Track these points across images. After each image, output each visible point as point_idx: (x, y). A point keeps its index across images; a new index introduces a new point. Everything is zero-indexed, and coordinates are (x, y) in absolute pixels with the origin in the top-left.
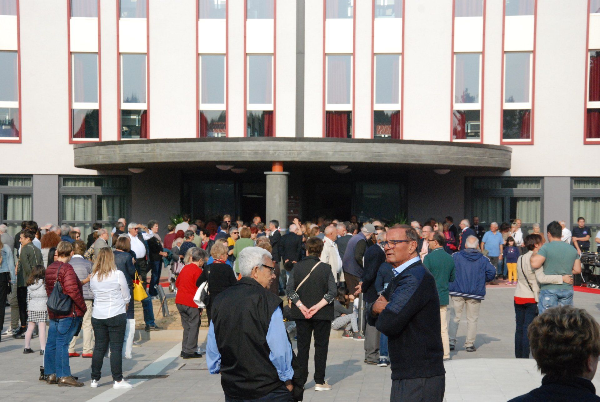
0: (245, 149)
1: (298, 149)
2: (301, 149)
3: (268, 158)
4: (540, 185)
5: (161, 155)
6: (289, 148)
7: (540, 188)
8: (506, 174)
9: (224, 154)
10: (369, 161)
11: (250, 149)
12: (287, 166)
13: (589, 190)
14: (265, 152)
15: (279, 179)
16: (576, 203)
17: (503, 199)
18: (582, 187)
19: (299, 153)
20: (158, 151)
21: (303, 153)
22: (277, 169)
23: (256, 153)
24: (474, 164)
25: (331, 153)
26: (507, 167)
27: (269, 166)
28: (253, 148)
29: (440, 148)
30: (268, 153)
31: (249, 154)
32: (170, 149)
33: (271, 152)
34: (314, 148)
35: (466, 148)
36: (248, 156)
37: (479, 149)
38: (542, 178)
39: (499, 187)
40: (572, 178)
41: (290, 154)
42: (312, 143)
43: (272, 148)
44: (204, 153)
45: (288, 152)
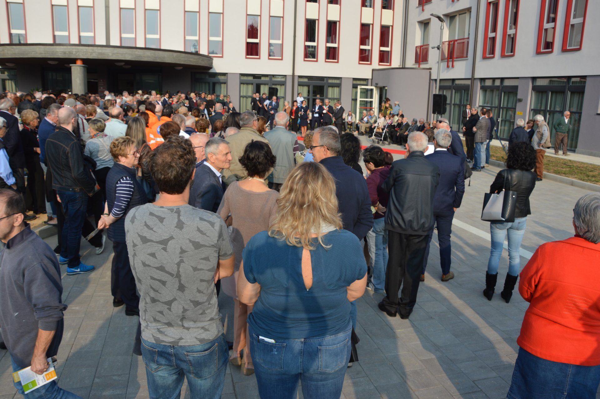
0: (58, 50)
1: (90, 51)
2: (93, 52)
3: (73, 56)
4: (226, 77)
5: (8, 54)
6: (85, 50)
7: (226, 78)
8: (211, 71)
9: (45, 53)
10: (134, 60)
11: (61, 50)
12: (86, 61)
13: (245, 80)
14: (70, 53)
15: (79, 69)
16: (242, 85)
17: (209, 83)
18: (245, 78)
19: (91, 53)
20: (6, 51)
21: (94, 54)
22: (79, 63)
23: (65, 53)
24: (194, 64)
25: (110, 54)
26: (211, 67)
27: (74, 61)
28: (62, 50)
29: (175, 54)
30: (72, 54)
31: (61, 54)
32: (13, 50)
33: (74, 53)
34: (100, 51)
35: (189, 55)
36: (60, 55)
37: (196, 56)
38: (227, 73)
39: (207, 77)
40: (240, 74)
41: (86, 54)
42: (99, 48)
43: (74, 50)
44: (33, 53)
45: (84, 53)
